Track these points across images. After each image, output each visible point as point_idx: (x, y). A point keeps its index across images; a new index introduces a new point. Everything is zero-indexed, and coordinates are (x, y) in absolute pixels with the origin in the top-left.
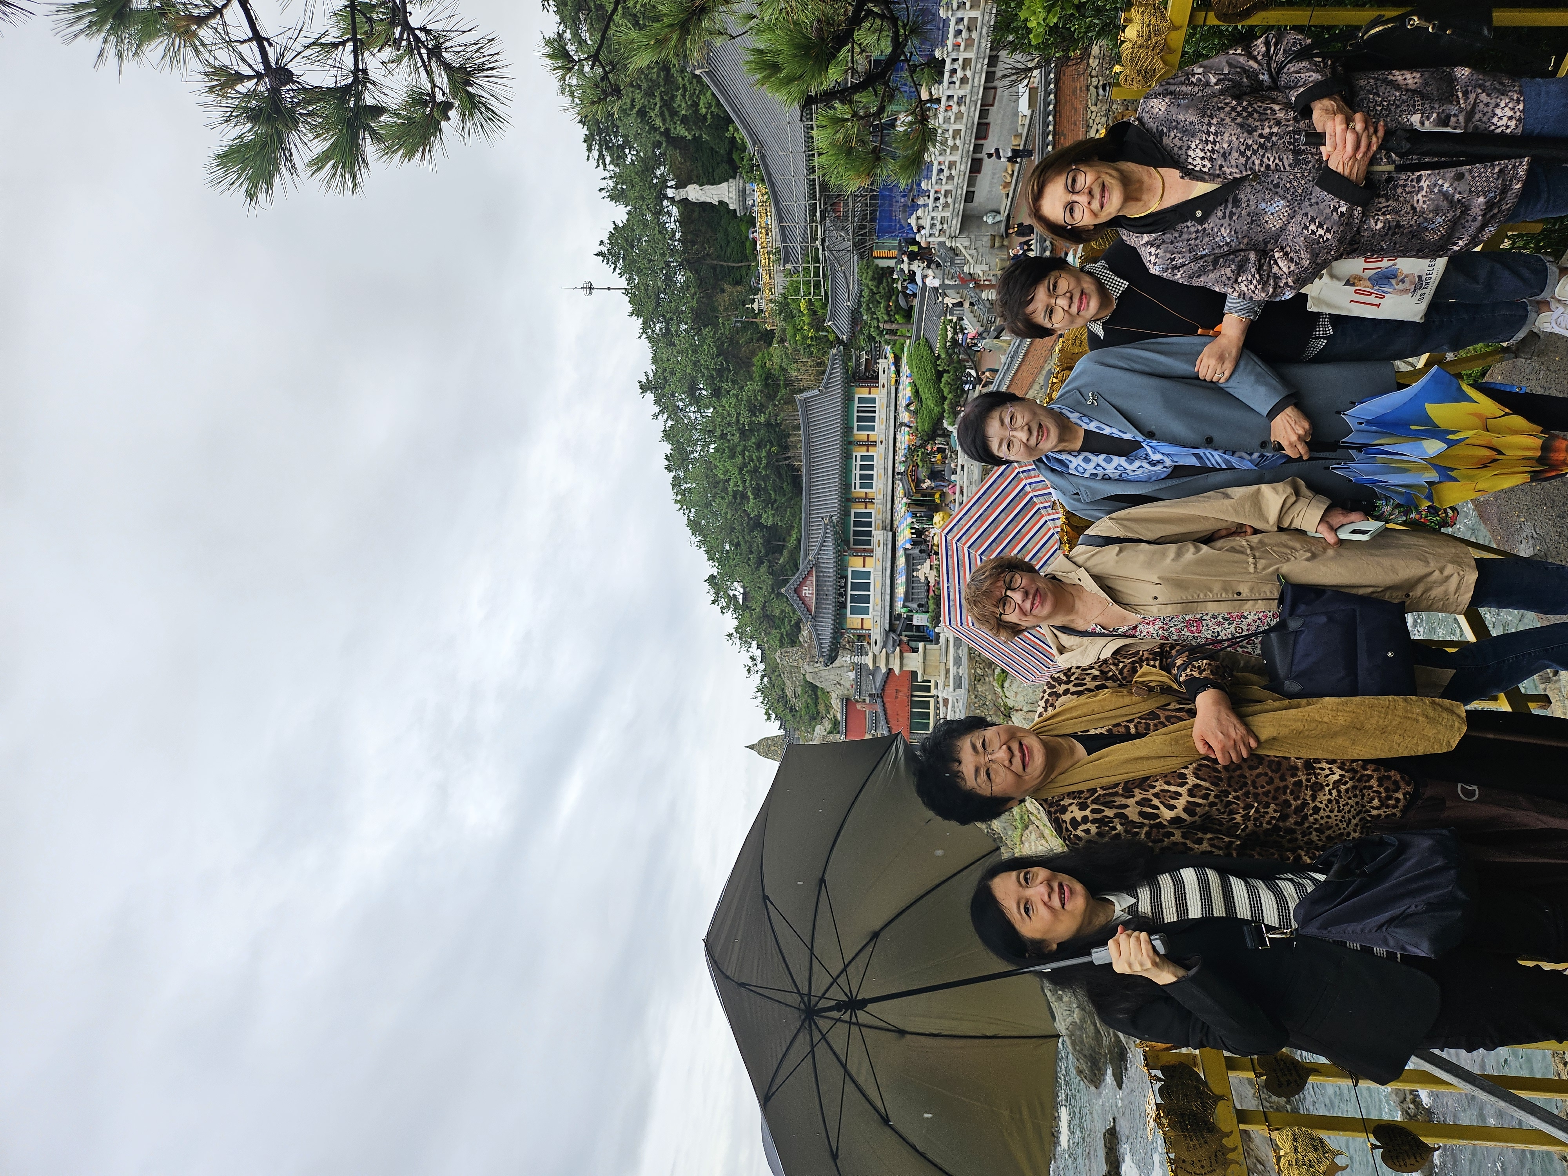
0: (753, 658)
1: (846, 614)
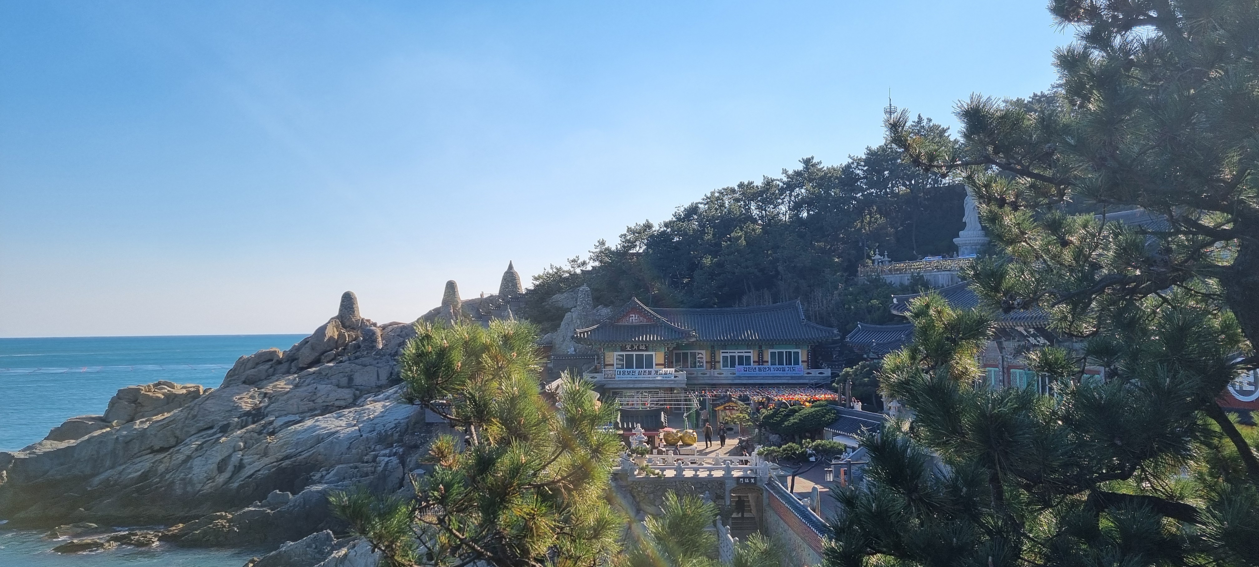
0: (584, 263)
1: (616, 351)
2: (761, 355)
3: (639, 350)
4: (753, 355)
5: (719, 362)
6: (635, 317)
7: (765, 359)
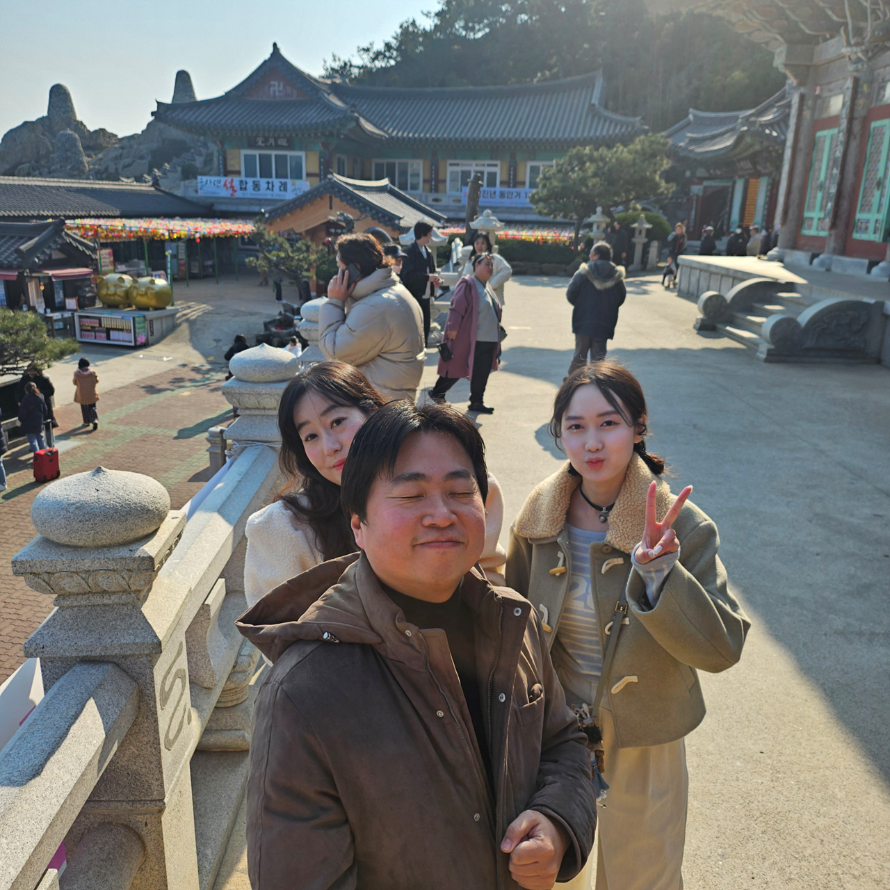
1: (243, 148)
2: (513, 169)
3: (277, 147)
4: (499, 170)
5: (444, 181)
6: (279, 86)
7: (520, 178)
